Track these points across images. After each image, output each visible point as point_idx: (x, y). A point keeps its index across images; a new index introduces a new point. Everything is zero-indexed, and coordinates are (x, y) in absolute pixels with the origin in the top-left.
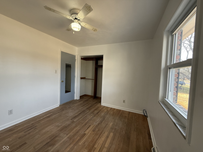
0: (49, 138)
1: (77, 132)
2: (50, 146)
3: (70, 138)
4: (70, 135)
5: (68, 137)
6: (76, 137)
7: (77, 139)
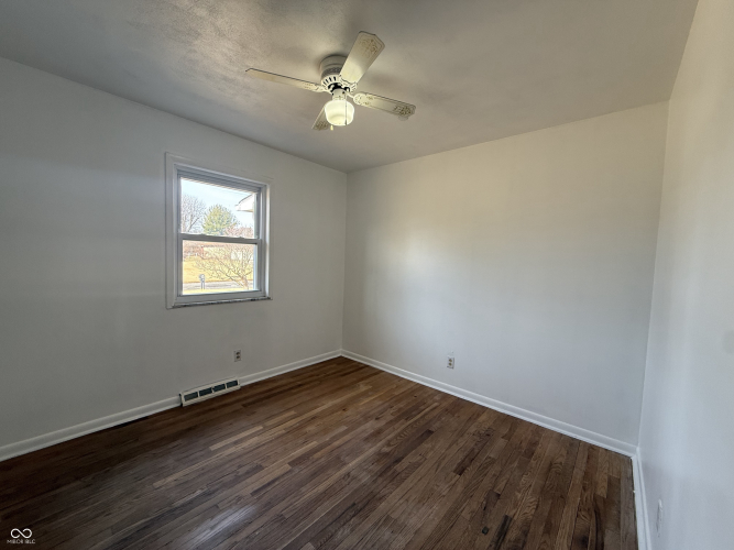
0: (403, 475)
1: (314, 475)
2: (387, 454)
3: (338, 462)
4: (339, 469)
5: (345, 464)
6: (323, 459)
7: (319, 454)
